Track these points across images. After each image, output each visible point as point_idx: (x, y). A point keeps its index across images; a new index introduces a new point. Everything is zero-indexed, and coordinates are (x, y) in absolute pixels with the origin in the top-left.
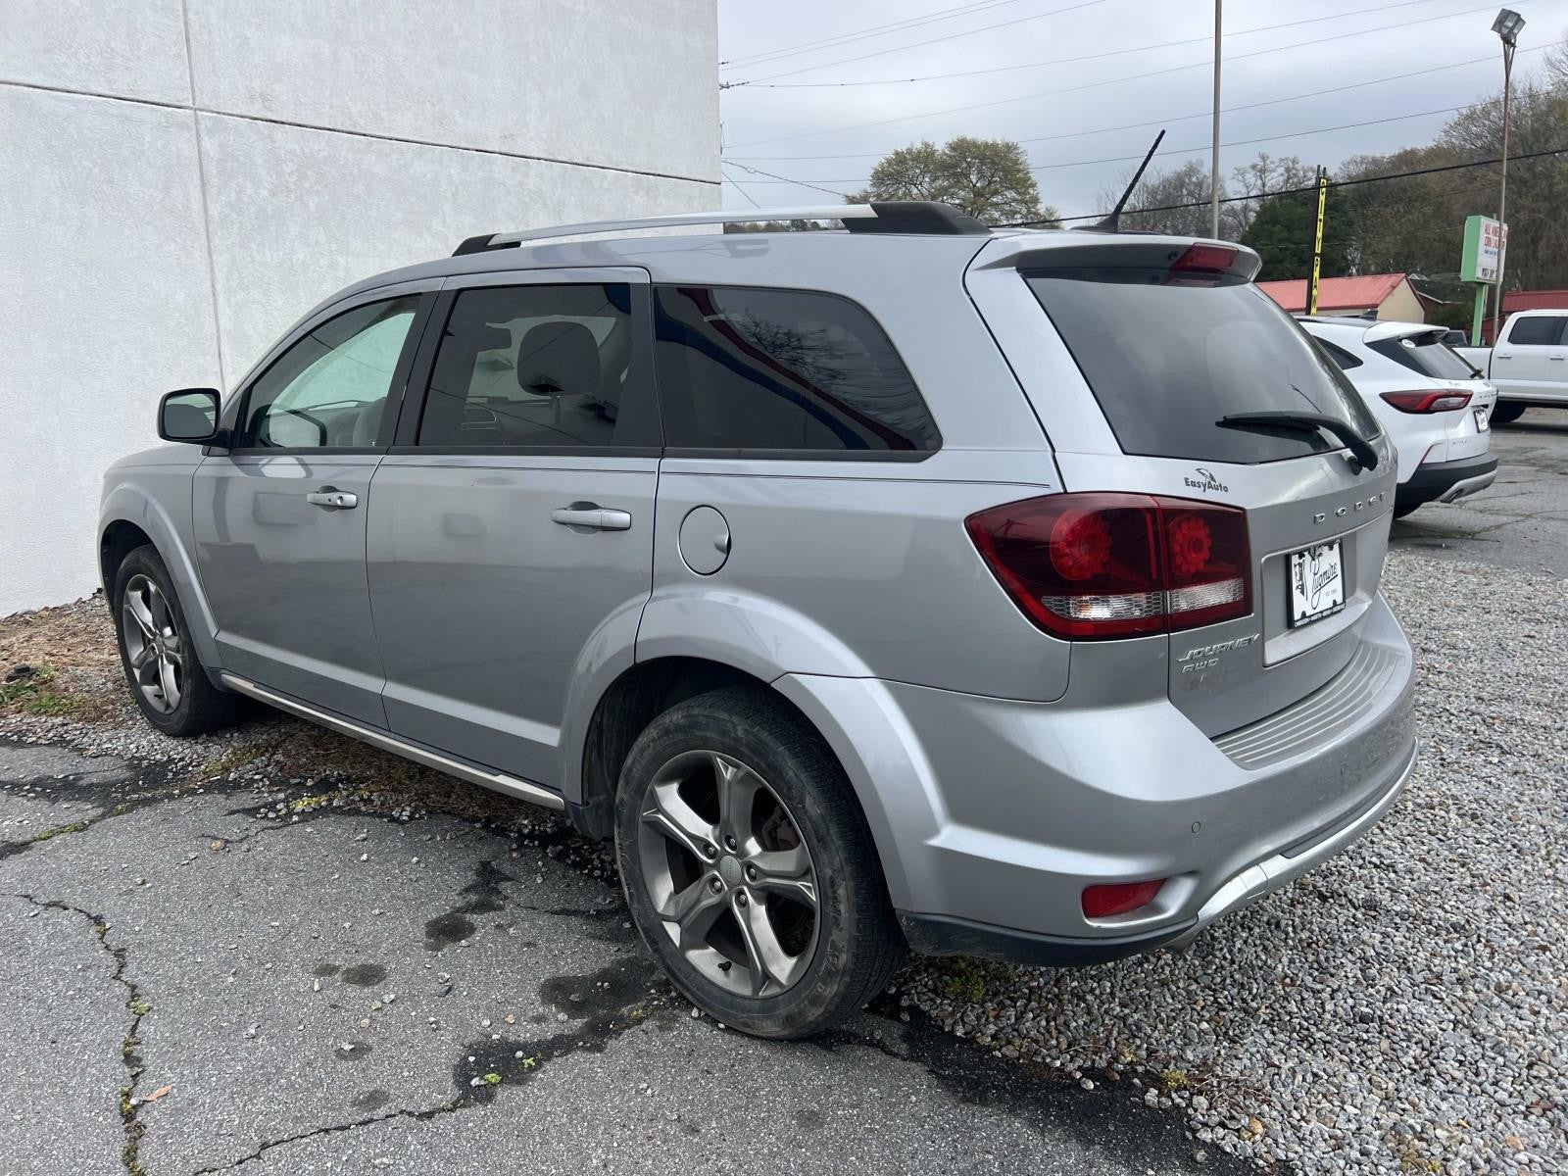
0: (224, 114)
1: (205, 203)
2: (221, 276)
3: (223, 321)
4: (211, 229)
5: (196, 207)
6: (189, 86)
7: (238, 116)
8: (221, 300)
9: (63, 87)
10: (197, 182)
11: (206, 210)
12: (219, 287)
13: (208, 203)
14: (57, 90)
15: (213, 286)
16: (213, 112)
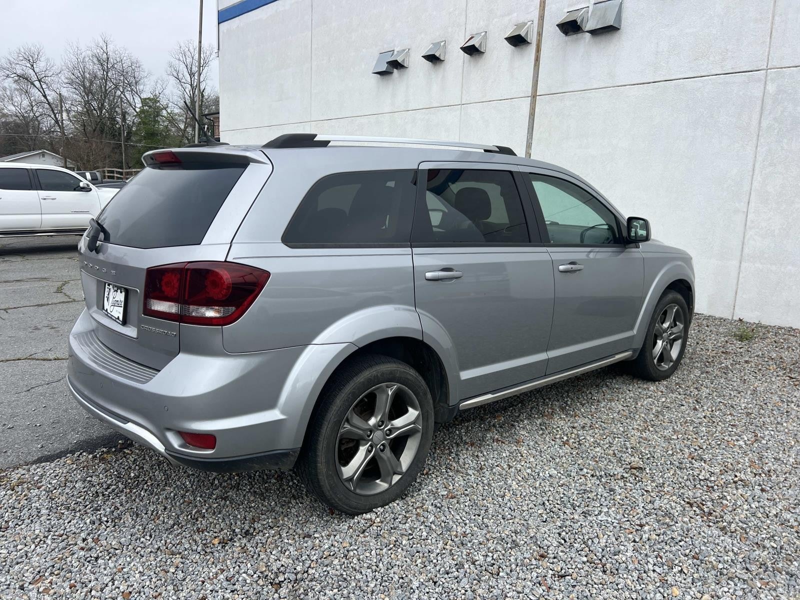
0: (785, 68)
1: (760, 120)
2: (760, 159)
3: (755, 184)
4: (760, 134)
5: (755, 123)
6: (766, 58)
7: (794, 67)
8: (756, 172)
9: (700, 75)
10: (758, 109)
11: (760, 123)
12: (757, 166)
13: (762, 120)
14: (697, 77)
15: (754, 165)
16: (778, 68)
